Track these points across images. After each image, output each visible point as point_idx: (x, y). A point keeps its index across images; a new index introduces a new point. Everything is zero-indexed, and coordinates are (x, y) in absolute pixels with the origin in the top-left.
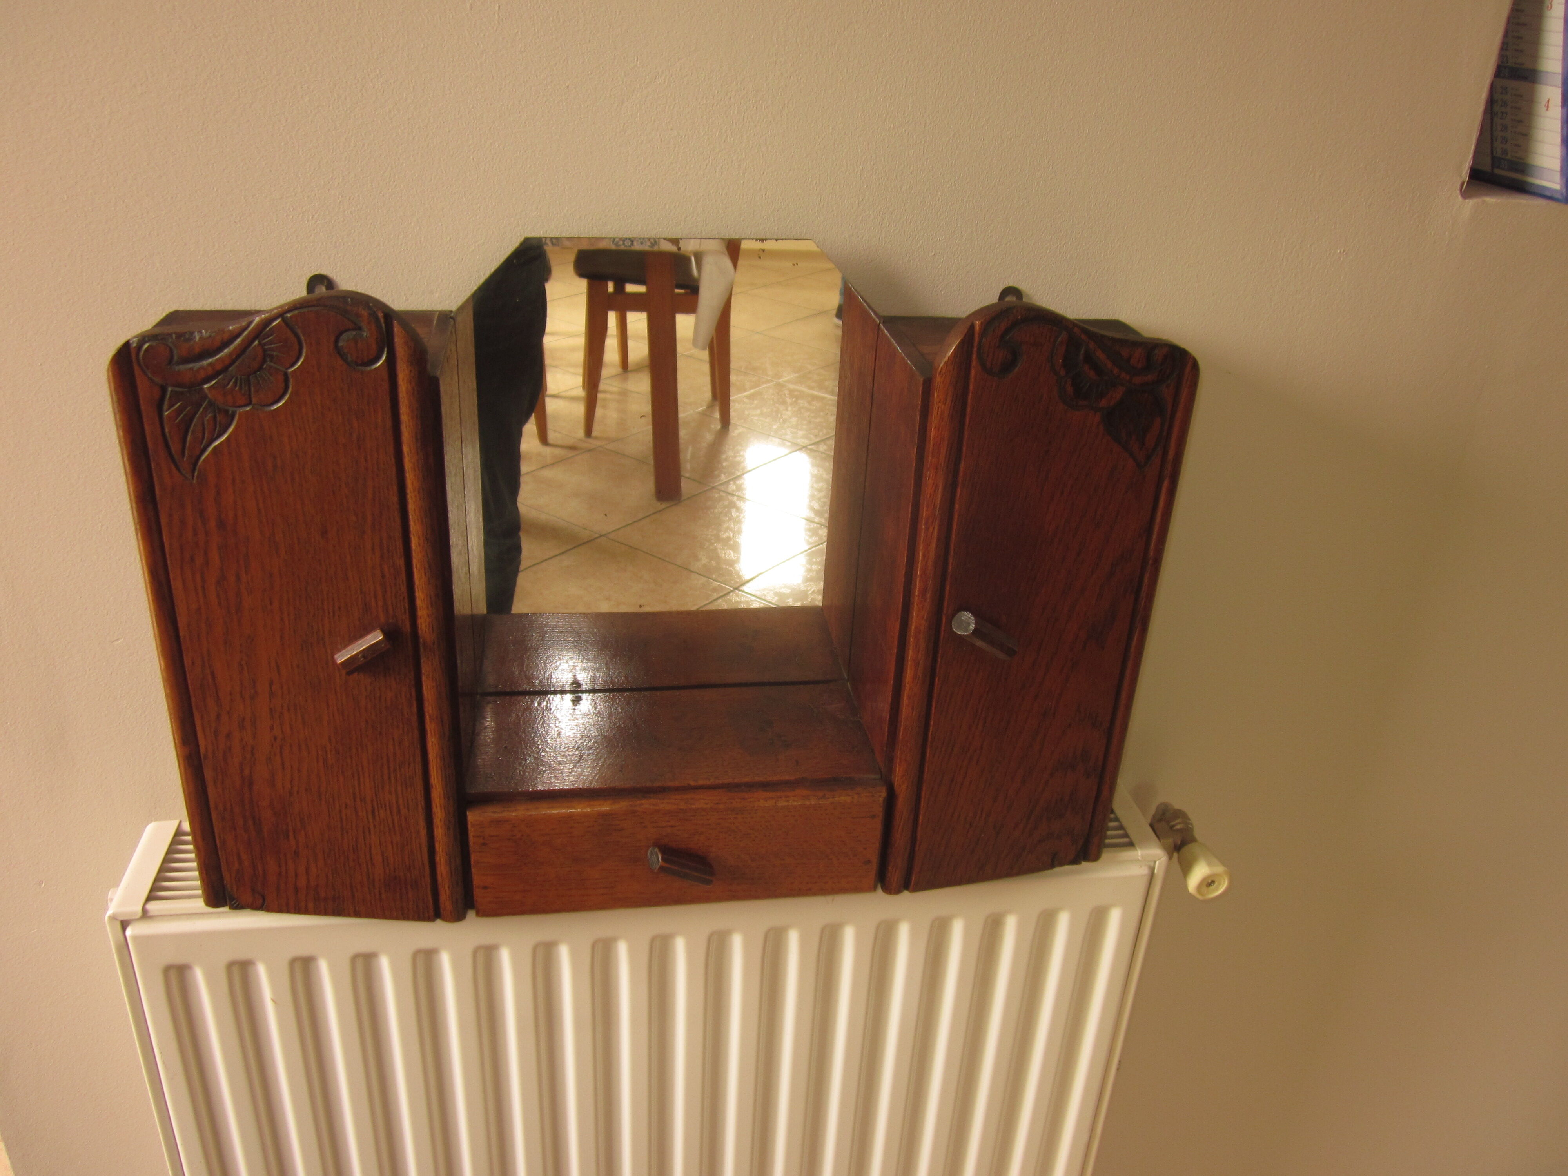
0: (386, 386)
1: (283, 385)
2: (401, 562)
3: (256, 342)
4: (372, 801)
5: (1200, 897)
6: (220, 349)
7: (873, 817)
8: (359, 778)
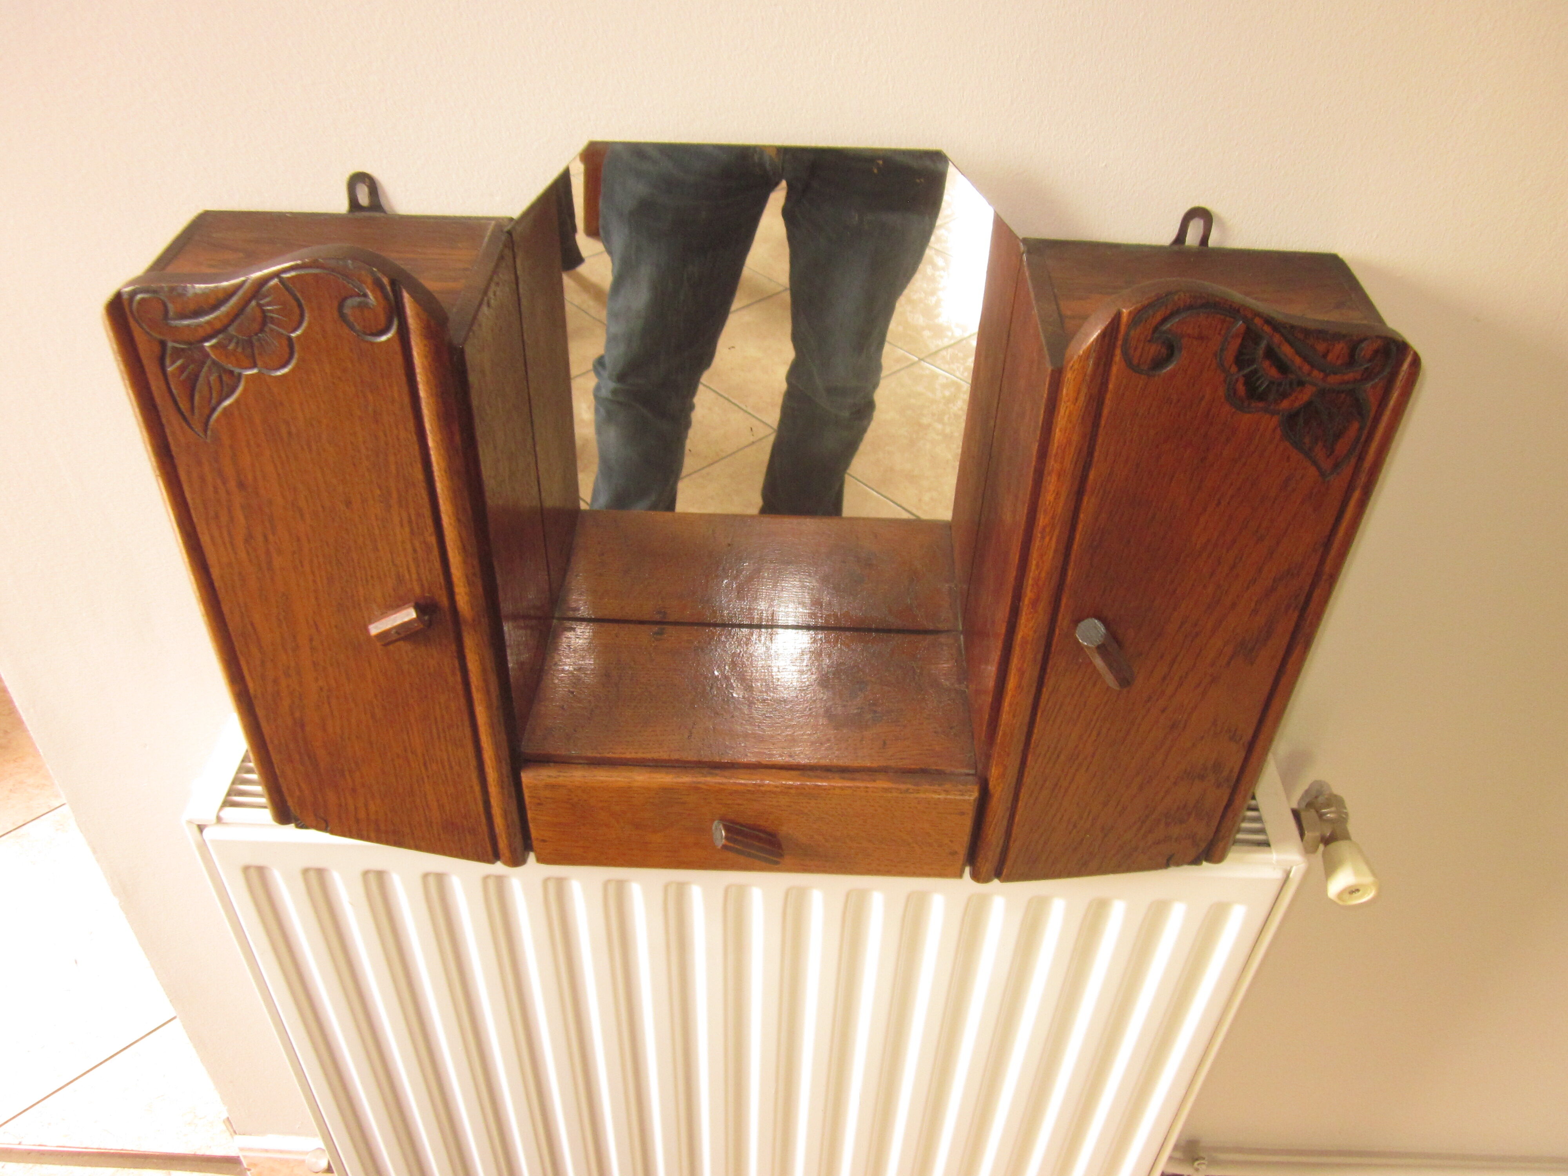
0: (399, 359)
1: (287, 350)
2: (433, 540)
3: (254, 303)
4: (423, 755)
5: (1341, 903)
6: (215, 307)
7: (962, 814)
8: (408, 733)
